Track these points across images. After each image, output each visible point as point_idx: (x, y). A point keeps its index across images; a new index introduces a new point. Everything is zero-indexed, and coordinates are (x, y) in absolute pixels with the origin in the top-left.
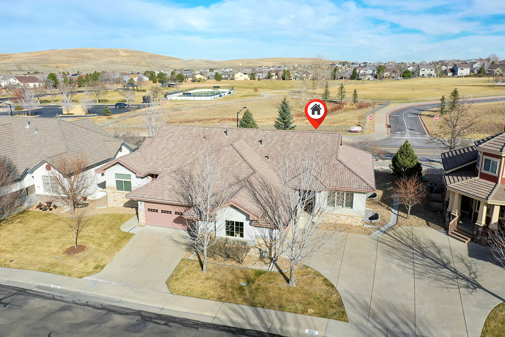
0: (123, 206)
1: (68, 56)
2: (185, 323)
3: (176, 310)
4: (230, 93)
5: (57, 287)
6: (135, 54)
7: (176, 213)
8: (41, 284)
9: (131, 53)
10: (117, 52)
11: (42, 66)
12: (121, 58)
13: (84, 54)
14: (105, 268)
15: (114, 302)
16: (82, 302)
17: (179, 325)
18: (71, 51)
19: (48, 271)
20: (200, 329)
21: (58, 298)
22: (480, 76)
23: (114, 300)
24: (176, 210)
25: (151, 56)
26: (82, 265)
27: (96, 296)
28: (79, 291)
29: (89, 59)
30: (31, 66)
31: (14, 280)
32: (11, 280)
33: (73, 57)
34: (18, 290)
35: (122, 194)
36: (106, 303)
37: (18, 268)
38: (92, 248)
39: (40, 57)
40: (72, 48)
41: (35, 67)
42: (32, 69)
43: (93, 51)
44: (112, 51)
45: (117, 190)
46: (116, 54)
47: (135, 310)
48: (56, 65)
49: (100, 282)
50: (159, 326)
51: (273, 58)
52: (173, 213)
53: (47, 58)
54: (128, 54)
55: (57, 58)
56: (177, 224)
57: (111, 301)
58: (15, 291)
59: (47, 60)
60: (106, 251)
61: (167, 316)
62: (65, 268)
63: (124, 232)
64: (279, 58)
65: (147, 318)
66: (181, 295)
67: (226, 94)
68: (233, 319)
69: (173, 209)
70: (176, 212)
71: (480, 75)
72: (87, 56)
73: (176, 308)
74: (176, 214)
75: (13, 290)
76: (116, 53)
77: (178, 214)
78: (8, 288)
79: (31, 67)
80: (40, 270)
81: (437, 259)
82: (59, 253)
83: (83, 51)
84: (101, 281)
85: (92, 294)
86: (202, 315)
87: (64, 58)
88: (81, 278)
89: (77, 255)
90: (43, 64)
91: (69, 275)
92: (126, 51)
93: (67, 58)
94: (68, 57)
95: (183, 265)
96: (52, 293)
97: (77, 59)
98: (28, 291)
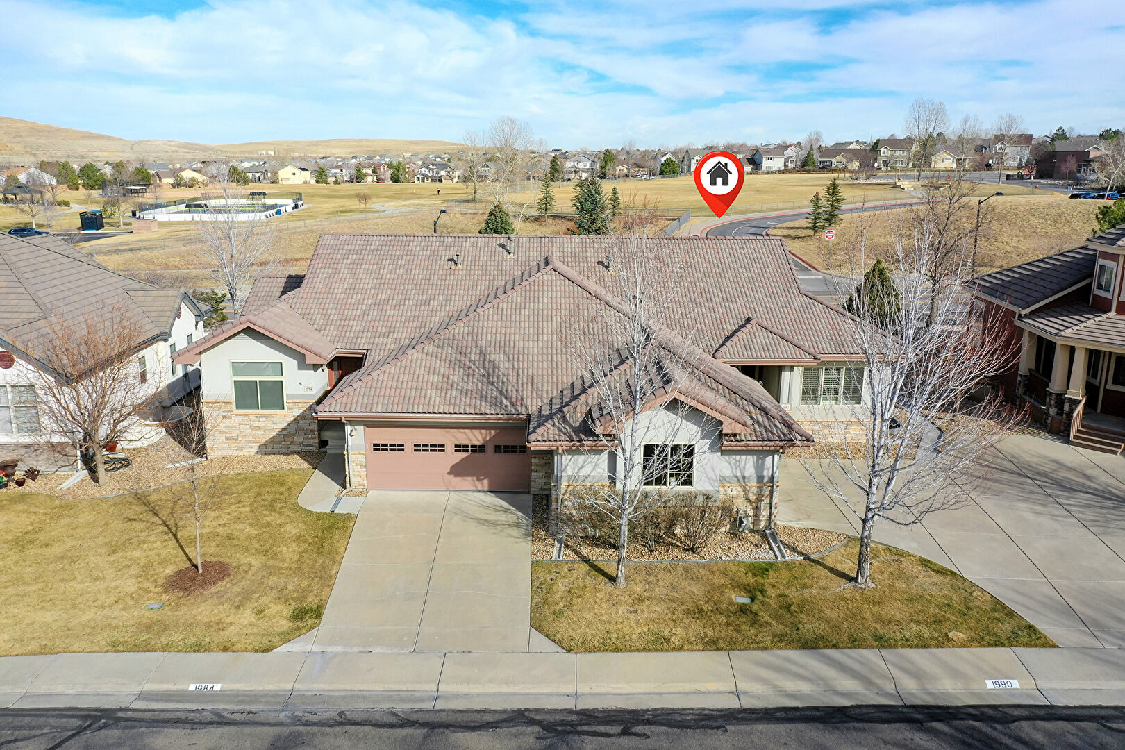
0: (257, 453)
2: (676, 721)
3: (617, 691)
4: (296, 207)
5: (210, 686)
7: (458, 448)
8: (149, 687)
14: (327, 614)
15: (421, 700)
16: (324, 716)
17: (666, 728)
19: (147, 648)
20: (730, 728)
21: (238, 717)
22: (809, 172)
23: (417, 694)
24: (457, 440)
26: (247, 616)
27: (351, 693)
28: (289, 687)
31: (43, 689)
32: (32, 691)
34: (85, 717)
35: (253, 417)
36: (402, 707)
37: (34, 653)
38: (250, 565)
45: (237, 408)
47: (505, 712)
49: (336, 655)
50: (613, 739)
51: (347, 141)
52: (450, 448)
56: (459, 479)
57: (410, 700)
58: (76, 722)
60: (299, 568)
61: (605, 711)
62: (198, 631)
63: (318, 514)
64: (361, 140)
65: (558, 725)
66: (599, 650)
67: (289, 209)
68: (787, 689)
69: (449, 438)
70: (460, 446)
71: (807, 168)
73: (614, 686)
74: (460, 451)
75: (65, 720)
77: (464, 451)
78: (43, 716)
80: (115, 647)
81: (1096, 489)
82: (150, 592)
84: (338, 649)
85: (339, 690)
86: (697, 692)
88: (267, 650)
89: (215, 589)
91: (225, 649)
95: (548, 577)
96: (209, 707)
98: (121, 714)
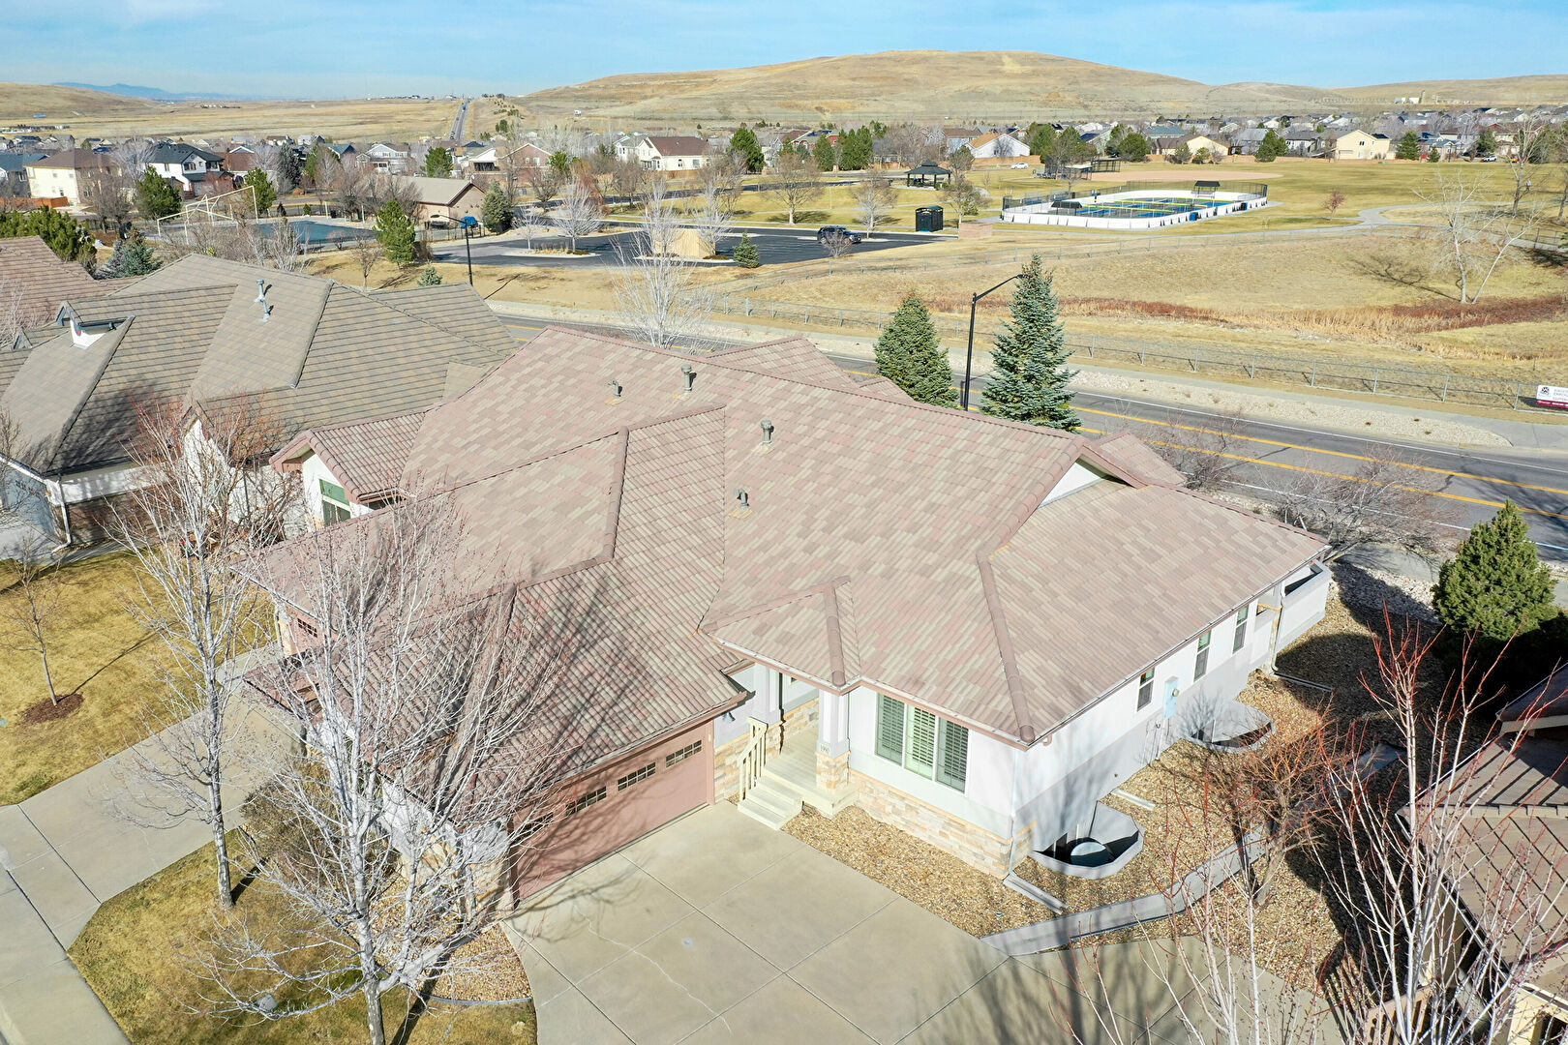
1: (854, 76)
6: (1049, 67)
9: (1038, 64)
10: (997, 60)
11: (782, 105)
12: (1005, 81)
13: (900, 69)
18: (865, 61)
25: (1098, 74)
29: (910, 82)
30: (754, 105)
33: (868, 79)
39: (780, 80)
40: (872, 52)
41: (762, 109)
42: (754, 116)
43: (925, 59)
44: (981, 59)
46: (991, 68)
48: (817, 103)
53: (800, 83)
54: (1028, 68)
55: (824, 81)
59: (797, 87)
67: (1224, 210)
72: (906, 77)
76: (991, 64)
79: (753, 109)
83: (898, 60)
87: (843, 83)
90: (785, 98)
92: (1023, 60)
93: (851, 83)
94: (854, 79)
97: (878, 83)
